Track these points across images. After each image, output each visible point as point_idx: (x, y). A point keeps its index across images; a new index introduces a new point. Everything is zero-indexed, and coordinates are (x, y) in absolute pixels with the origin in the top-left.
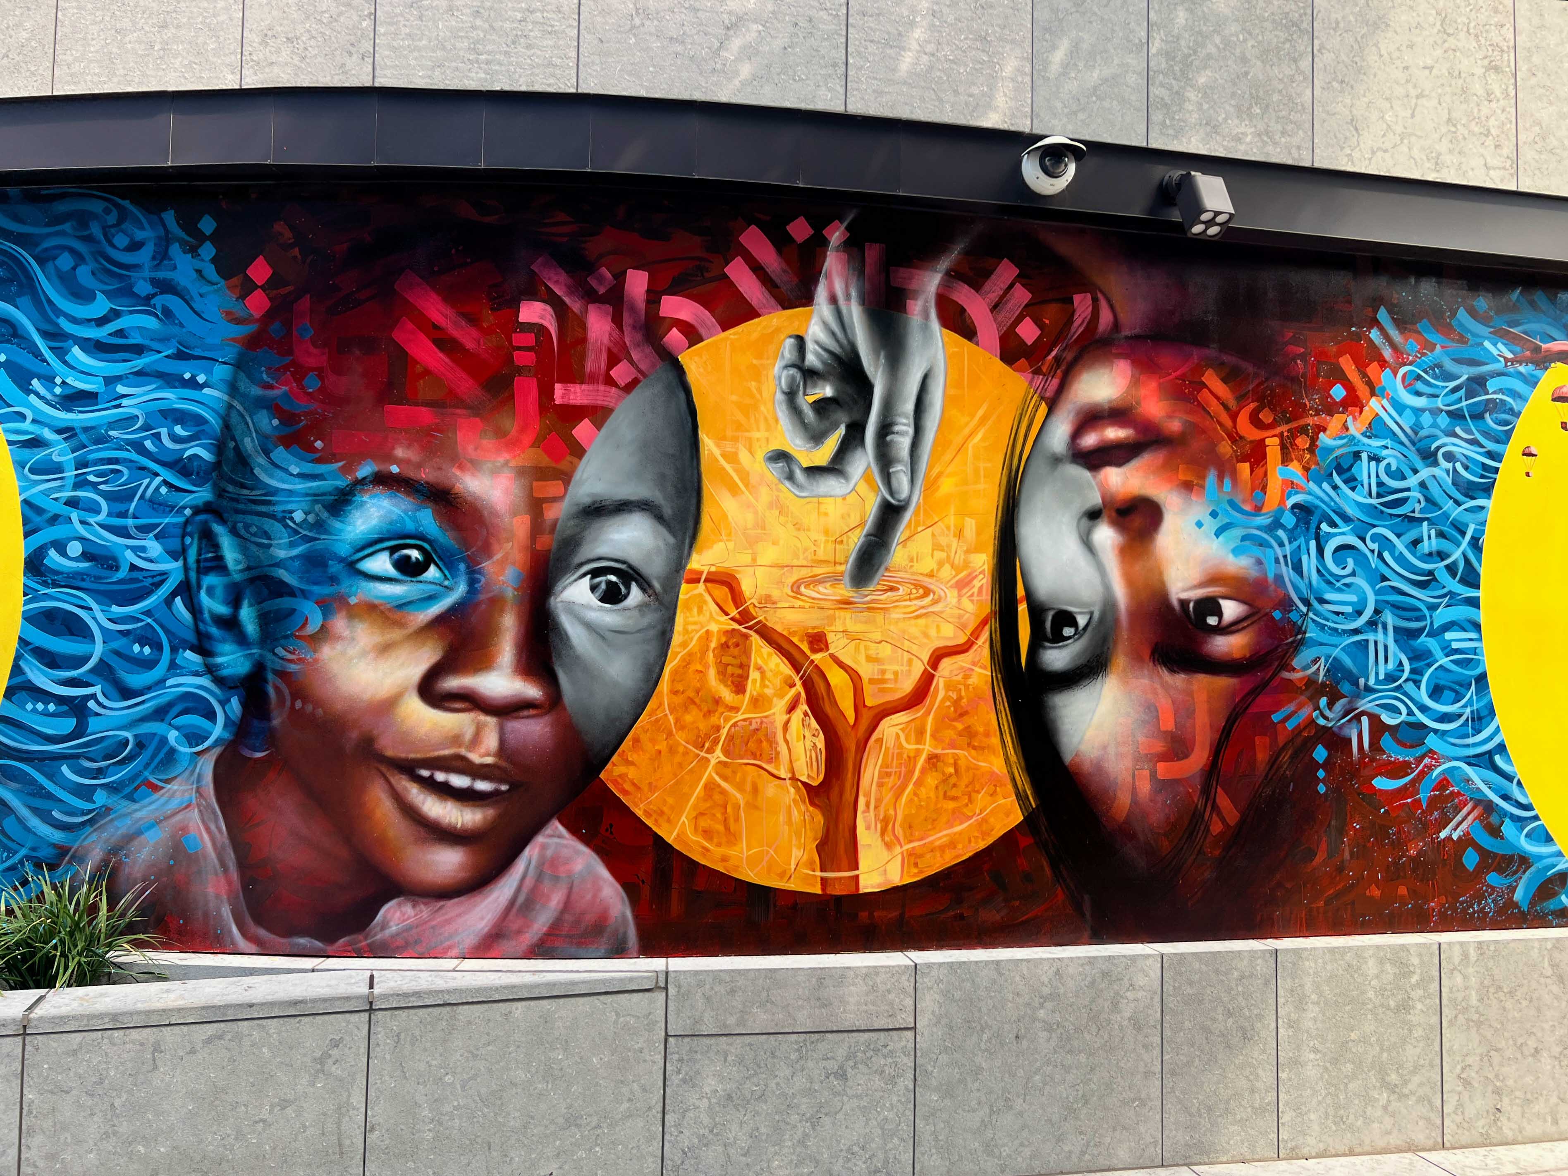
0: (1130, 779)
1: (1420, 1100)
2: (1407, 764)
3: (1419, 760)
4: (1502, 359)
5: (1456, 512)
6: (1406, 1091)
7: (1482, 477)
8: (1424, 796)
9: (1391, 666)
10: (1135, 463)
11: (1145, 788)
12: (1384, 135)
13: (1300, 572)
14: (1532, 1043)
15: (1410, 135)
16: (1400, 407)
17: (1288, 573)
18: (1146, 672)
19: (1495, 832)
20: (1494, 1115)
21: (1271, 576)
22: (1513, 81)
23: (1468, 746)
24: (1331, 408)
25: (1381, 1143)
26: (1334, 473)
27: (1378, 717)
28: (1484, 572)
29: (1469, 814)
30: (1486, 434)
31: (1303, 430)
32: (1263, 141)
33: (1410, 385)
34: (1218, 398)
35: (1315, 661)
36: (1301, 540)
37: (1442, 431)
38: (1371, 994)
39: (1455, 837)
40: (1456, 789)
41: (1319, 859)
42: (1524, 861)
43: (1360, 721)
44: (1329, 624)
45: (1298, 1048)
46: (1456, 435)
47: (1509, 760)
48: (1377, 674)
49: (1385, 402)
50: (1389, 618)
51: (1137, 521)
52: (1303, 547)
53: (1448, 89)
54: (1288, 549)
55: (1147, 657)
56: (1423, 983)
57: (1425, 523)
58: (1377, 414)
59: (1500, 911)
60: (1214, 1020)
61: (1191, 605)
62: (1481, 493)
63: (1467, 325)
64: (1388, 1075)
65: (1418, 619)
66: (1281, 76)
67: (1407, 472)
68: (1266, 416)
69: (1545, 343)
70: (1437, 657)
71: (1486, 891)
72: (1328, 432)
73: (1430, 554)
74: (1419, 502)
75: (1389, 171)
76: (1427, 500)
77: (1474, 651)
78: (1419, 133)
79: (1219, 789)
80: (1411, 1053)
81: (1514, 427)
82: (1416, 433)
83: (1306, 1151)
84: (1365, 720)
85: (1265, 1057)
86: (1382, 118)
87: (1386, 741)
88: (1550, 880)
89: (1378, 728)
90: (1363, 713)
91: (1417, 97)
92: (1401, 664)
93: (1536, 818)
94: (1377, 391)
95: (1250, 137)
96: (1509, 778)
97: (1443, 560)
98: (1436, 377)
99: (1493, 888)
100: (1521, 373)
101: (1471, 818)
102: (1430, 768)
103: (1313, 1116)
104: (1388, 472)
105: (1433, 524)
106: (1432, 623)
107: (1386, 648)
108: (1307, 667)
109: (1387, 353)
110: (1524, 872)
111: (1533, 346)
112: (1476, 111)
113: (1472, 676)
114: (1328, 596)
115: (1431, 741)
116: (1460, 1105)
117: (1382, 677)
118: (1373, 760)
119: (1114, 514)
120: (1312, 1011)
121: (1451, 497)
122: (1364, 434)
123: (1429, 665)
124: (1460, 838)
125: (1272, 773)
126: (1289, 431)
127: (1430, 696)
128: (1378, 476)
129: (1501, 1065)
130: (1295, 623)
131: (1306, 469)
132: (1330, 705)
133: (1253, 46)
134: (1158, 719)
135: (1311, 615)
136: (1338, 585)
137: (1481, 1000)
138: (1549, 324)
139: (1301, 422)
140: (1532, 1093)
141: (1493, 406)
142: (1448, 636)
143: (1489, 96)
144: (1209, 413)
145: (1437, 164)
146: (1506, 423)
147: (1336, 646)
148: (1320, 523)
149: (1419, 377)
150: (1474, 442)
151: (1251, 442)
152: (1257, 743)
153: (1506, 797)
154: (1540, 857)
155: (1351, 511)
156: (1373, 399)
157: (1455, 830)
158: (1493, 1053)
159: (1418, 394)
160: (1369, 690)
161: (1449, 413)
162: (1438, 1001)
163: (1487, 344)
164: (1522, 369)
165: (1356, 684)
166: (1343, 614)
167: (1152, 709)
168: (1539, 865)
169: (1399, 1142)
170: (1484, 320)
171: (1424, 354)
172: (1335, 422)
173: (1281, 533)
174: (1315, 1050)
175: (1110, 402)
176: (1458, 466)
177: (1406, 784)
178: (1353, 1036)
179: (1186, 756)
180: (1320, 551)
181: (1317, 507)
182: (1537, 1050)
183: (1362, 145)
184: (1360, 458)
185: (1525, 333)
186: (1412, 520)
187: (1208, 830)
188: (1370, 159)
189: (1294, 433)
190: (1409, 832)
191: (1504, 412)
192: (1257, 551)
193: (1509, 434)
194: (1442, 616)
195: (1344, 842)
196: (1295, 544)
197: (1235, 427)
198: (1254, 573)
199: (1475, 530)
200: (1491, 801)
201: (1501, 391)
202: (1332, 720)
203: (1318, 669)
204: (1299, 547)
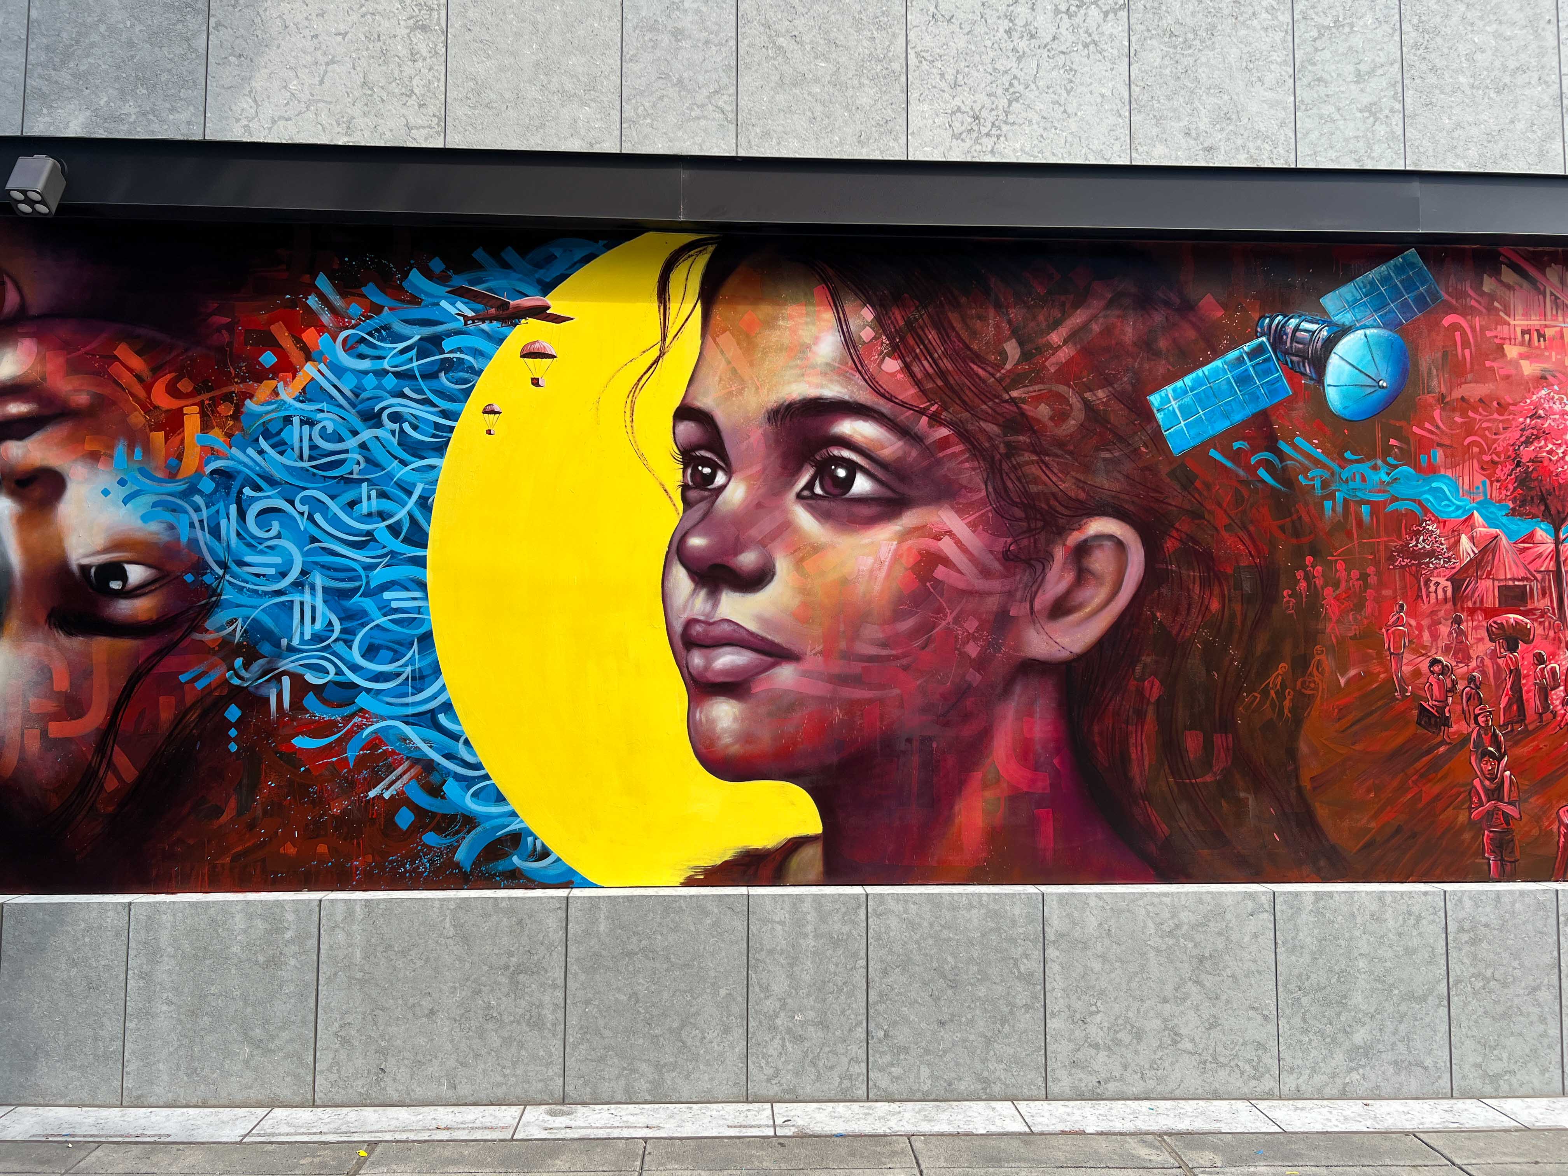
0: (18, 738)
1: (287, 1056)
2: (334, 723)
3: (348, 719)
4: (461, 318)
5: (402, 473)
6: (272, 1046)
7: (434, 436)
8: (352, 753)
9: (318, 626)
10: (37, 437)
11: (34, 746)
12: (288, 103)
13: (218, 538)
14: (426, 1003)
15: (319, 101)
16: (339, 370)
17: (203, 537)
18: (40, 635)
19: (436, 791)
20: (376, 1074)
21: (184, 539)
22: (443, 38)
23: (407, 705)
24: (260, 375)
25: (239, 1097)
26: (261, 438)
27: (302, 677)
28: (434, 532)
29: (404, 773)
30: (442, 394)
31: (227, 398)
32: (148, 120)
33: (352, 348)
34: (130, 370)
35: (231, 622)
36: (221, 505)
37: (388, 392)
38: (237, 949)
39: (387, 795)
40: (390, 748)
41: (225, 818)
42: (469, 822)
43: (280, 682)
44: (248, 586)
45: (149, 1000)
46: (403, 395)
47: (455, 719)
48: (302, 634)
49: (322, 367)
50: (318, 579)
51: (37, 491)
52: (223, 512)
53: (365, 53)
54: (205, 514)
55: (42, 620)
56: (300, 939)
57: (365, 485)
58: (313, 379)
59: (437, 871)
60: (57, 969)
61: (93, 570)
62: (431, 453)
63: (422, 286)
64: (252, 1029)
65: (351, 579)
66: (170, 56)
67: (345, 433)
68: (185, 386)
69: (513, 300)
70: (373, 616)
71: (422, 850)
72: (255, 399)
73: (370, 515)
74: (358, 463)
75: (291, 139)
76: (368, 460)
77: (419, 610)
78: (328, 99)
79: (116, 748)
80: (281, 1008)
81: (474, 386)
82: (357, 395)
83: (152, 1100)
84: (286, 681)
85: (111, 1006)
86: (285, 87)
87: (310, 701)
88: (499, 840)
89: (300, 686)
90: (284, 673)
91: (327, 64)
92: (330, 624)
93: (487, 777)
94: (314, 355)
95: (134, 117)
96: (455, 737)
97: (384, 520)
98: (382, 340)
99: (430, 848)
100: (483, 331)
101: (406, 777)
102: (360, 728)
103: (161, 1066)
104: (323, 434)
105: (374, 485)
106: (368, 583)
107: (313, 608)
108: (222, 628)
109: (326, 318)
110: (469, 832)
111: (499, 303)
112: (396, 72)
113: (414, 635)
114: (248, 559)
115: (362, 701)
116: (336, 1063)
117: (307, 637)
118: (293, 719)
119: (13, 485)
120: (167, 964)
121: (396, 458)
122: (297, 399)
123: (363, 625)
124: (392, 797)
125: (177, 732)
126: (210, 399)
127: (363, 656)
128: (311, 439)
129: (388, 1024)
130: (209, 586)
131: (229, 435)
132: (246, 666)
133: (141, 31)
134: (51, 678)
135: (228, 577)
136: (260, 547)
137: (366, 957)
138: (520, 280)
139: (225, 390)
140: (424, 1056)
141: (448, 366)
142: (387, 595)
143: (414, 56)
144: (120, 385)
145: (348, 127)
146: (465, 381)
147: (256, 607)
148: (243, 487)
149: (362, 340)
150: (427, 402)
151: (167, 411)
152: (161, 702)
153: (449, 756)
154: (489, 817)
155: (278, 475)
156: (309, 364)
157: (387, 789)
158: (377, 1012)
159: (362, 357)
160: (291, 649)
161: (397, 375)
162: (315, 958)
163: (444, 304)
164: (485, 326)
165: (278, 645)
166: (264, 575)
167: (46, 670)
168: (487, 825)
169: (260, 1097)
170: (441, 279)
171: (370, 317)
172: (263, 390)
173: (197, 499)
174: (169, 1002)
175: (13, 378)
176: (406, 427)
177: (331, 743)
178: (213, 990)
179: (80, 716)
180: (242, 514)
181: (239, 472)
182: (432, 1012)
183: (261, 116)
184: (291, 422)
185: (490, 290)
186: (347, 481)
187: (102, 787)
188: (270, 129)
189: (215, 402)
190: (333, 791)
191: (463, 371)
192: (169, 517)
193: (467, 393)
194: (379, 576)
195: (256, 800)
196: (213, 509)
197: (149, 397)
198: (165, 537)
199: (424, 489)
200: (432, 760)
201: (459, 350)
202: (248, 680)
203: (235, 630)
204: (218, 512)
